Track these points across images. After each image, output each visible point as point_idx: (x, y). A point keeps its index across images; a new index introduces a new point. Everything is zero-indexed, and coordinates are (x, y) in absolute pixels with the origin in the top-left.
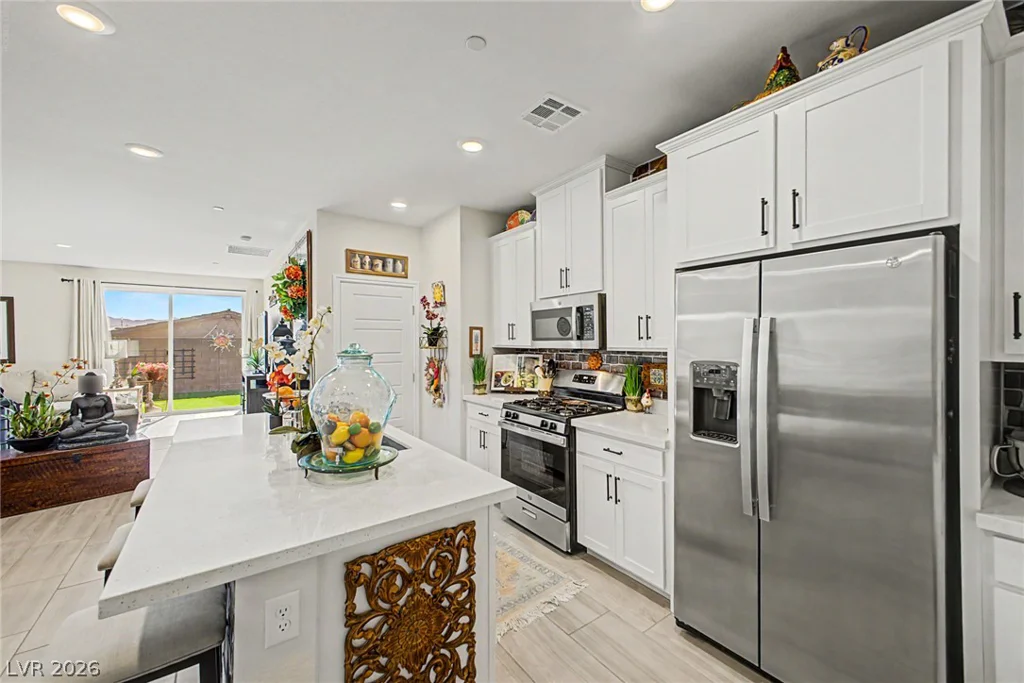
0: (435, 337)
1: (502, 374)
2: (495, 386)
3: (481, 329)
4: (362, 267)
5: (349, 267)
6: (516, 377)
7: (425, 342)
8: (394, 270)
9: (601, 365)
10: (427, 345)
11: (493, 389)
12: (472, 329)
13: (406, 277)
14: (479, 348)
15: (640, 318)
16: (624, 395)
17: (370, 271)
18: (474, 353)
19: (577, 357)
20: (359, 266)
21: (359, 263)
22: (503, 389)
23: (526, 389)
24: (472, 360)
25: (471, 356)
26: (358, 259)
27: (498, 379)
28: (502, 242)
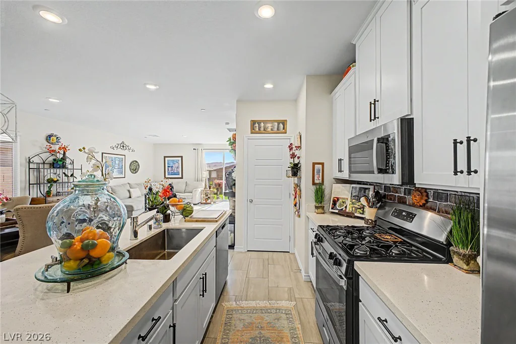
0: (295, 170)
1: (338, 199)
2: (332, 209)
3: (323, 164)
4: (259, 130)
5: (253, 131)
6: (348, 202)
7: (290, 174)
8: (278, 129)
9: (427, 201)
10: (290, 175)
11: (331, 210)
12: (314, 164)
13: (286, 133)
14: (321, 178)
15: (455, 142)
16: (449, 244)
17: (264, 132)
18: (316, 181)
19: (403, 190)
20: (257, 129)
21: (257, 127)
22: (337, 211)
23: (356, 214)
24: (314, 187)
25: (314, 184)
26: (257, 125)
27: (335, 203)
28: (337, 95)
